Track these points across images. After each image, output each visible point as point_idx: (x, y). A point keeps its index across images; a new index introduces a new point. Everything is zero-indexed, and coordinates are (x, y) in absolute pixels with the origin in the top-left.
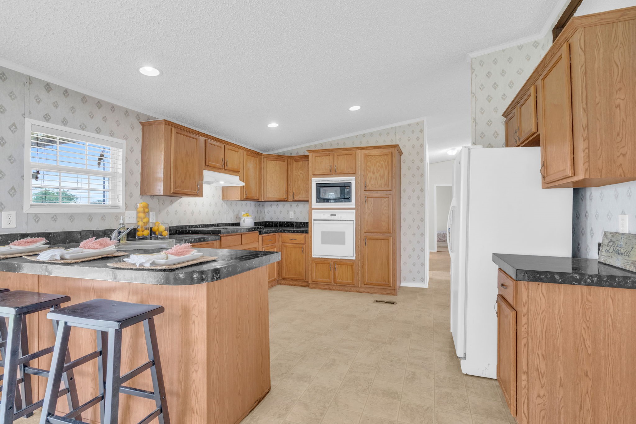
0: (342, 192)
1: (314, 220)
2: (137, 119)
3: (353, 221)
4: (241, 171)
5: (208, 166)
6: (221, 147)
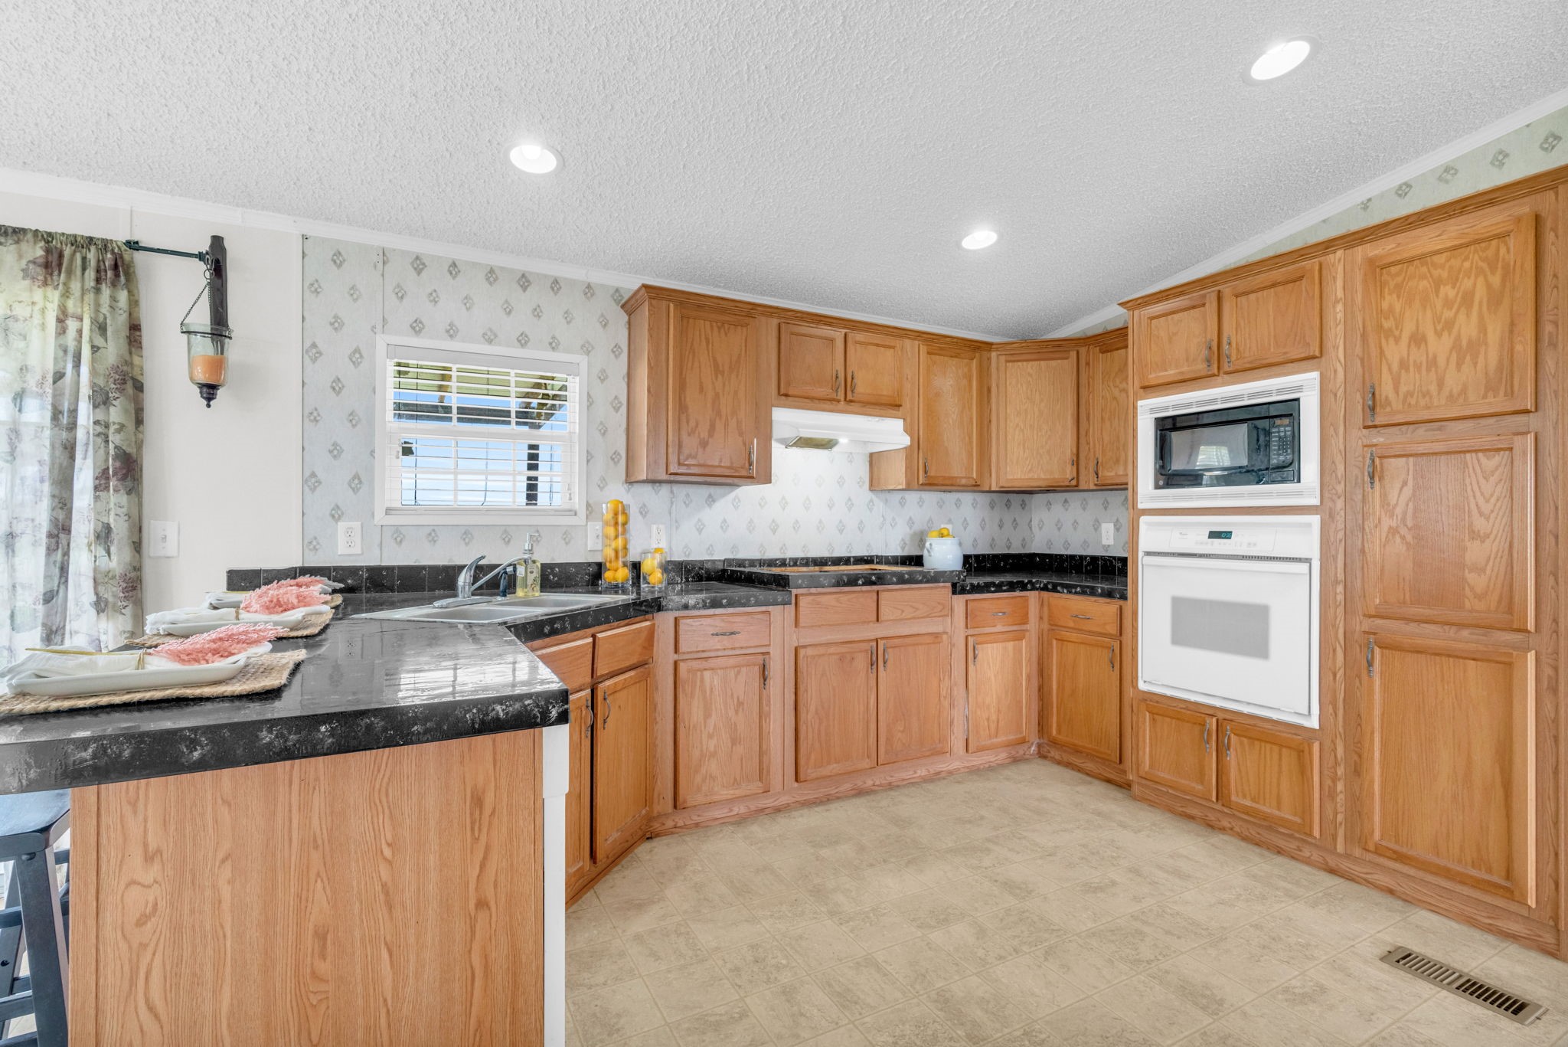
0: (1260, 443)
1: (1148, 554)
2: (615, 300)
3: (1308, 561)
4: (907, 404)
5: (786, 396)
6: (832, 340)
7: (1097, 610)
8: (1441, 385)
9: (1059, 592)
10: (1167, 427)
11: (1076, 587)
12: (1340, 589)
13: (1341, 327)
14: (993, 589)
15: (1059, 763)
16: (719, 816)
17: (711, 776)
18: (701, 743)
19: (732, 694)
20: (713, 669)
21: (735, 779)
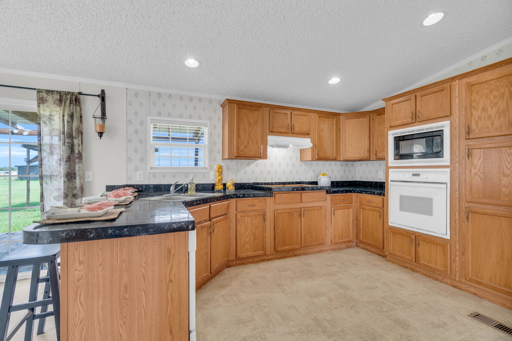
0: (429, 145)
1: (392, 181)
2: (218, 104)
3: (446, 184)
4: (312, 133)
5: (272, 132)
6: (287, 114)
7: (375, 199)
8: (493, 124)
9: (363, 193)
10: (398, 140)
11: (368, 192)
12: (457, 193)
13: (457, 106)
14: (340, 192)
15: (363, 248)
16: (250, 261)
17: (247, 249)
18: (244, 238)
19: (254, 224)
20: (248, 216)
21: (255, 250)
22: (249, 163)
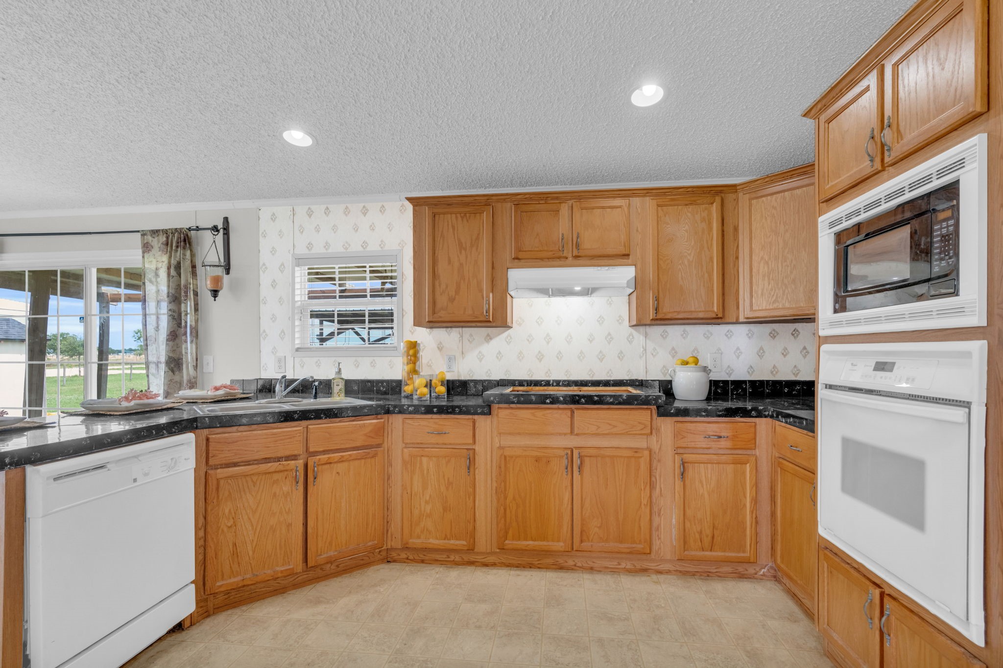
4: (637, 254)
6: (560, 212)
16: (440, 559)
17: (427, 530)
18: (420, 505)
19: (444, 476)
20: (428, 456)
21: (446, 535)
22: (488, 335)
